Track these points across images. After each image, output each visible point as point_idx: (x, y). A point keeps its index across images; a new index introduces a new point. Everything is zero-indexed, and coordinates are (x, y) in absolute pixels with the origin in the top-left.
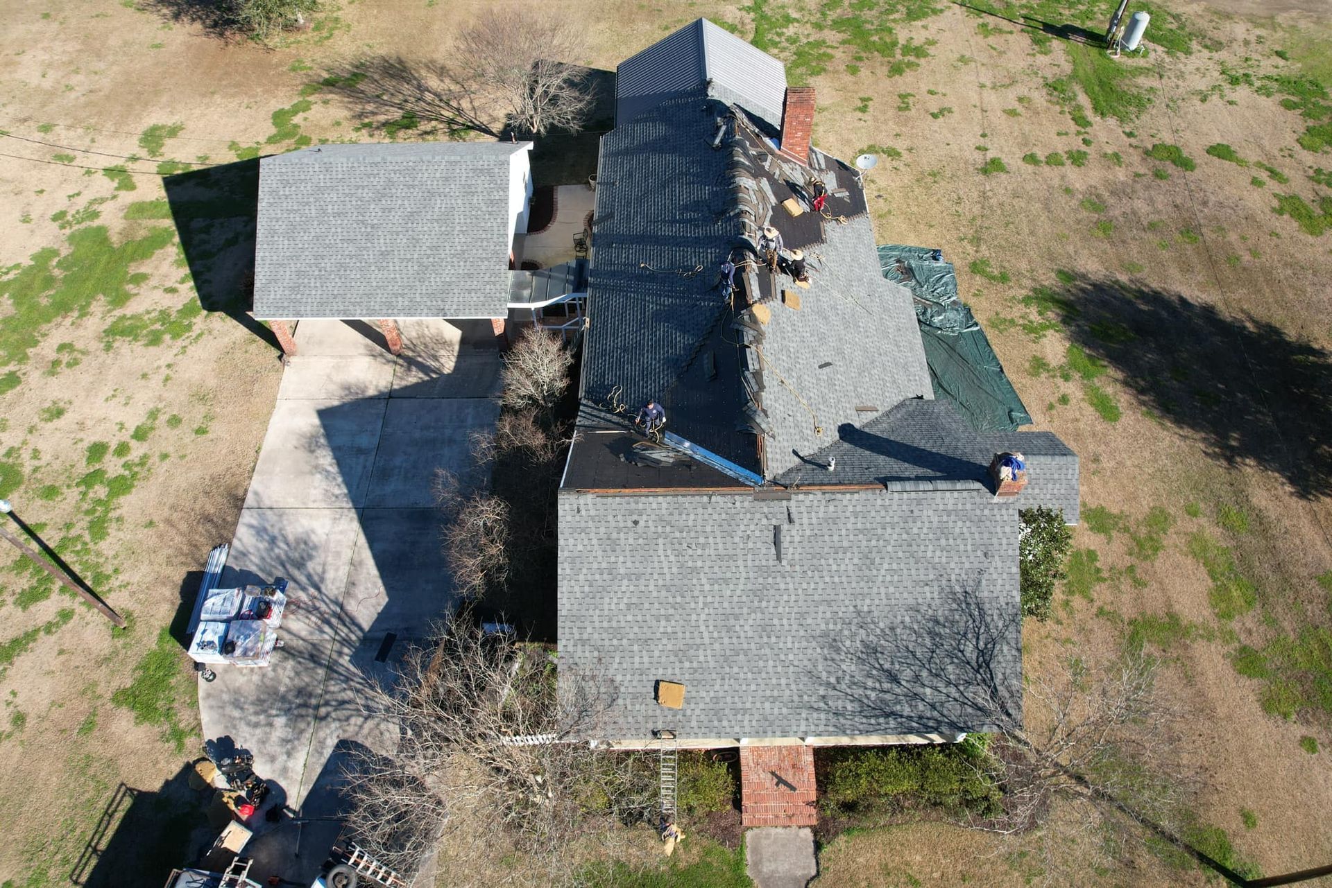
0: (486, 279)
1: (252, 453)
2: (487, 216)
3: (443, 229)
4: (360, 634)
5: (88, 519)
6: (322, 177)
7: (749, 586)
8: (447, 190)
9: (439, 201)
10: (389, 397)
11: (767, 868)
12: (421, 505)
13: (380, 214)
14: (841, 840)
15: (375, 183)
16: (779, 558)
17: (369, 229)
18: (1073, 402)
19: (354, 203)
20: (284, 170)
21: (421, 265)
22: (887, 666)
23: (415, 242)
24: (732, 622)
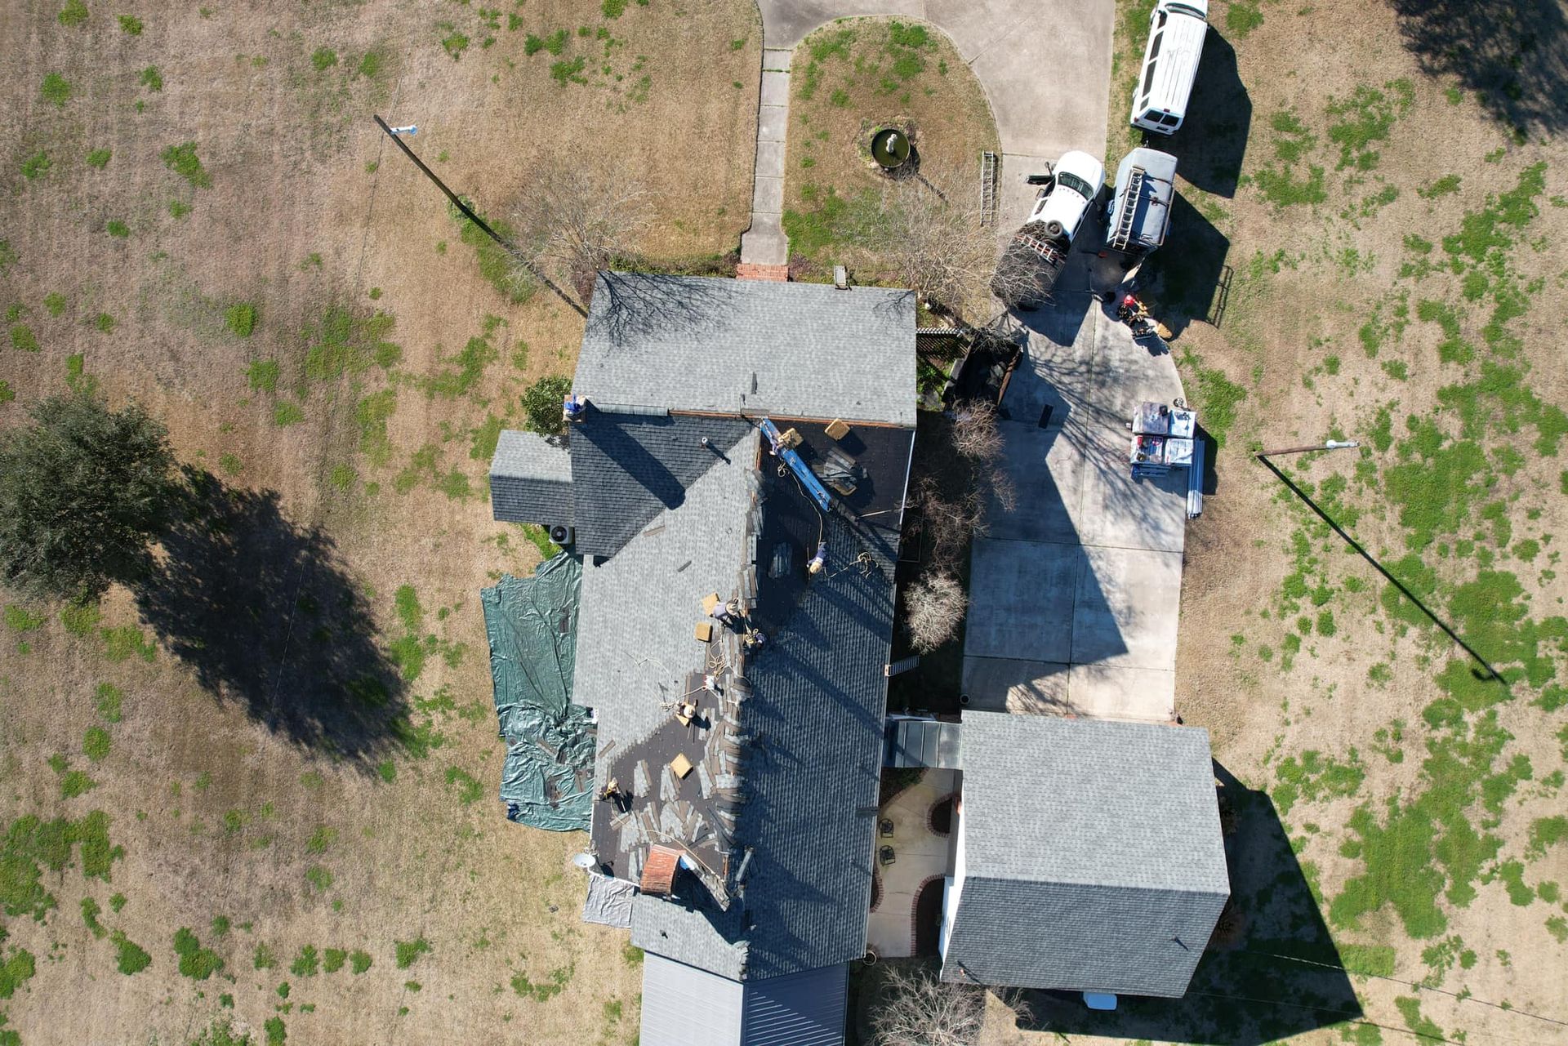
0: (984, 747)
1: (1186, 610)
2: (986, 811)
3: (1030, 802)
4: (1065, 431)
5: (1313, 555)
6: (1162, 868)
7: (777, 361)
8: (1029, 842)
9: (1037, 830)
10: (1068, 665)
11: (775, 240)
12: (1029, 543)
13: (1096, 823)
14: (724, 252)
15: (1105, 856)
16: (755, 376)
17: (1105, 807)
18: (435, 613)
19: (1125, 837)
20: (1203, 879)
21: (1049, 767)
22: (685, 311)
23: (1057, 790)
24: (792, 342)
